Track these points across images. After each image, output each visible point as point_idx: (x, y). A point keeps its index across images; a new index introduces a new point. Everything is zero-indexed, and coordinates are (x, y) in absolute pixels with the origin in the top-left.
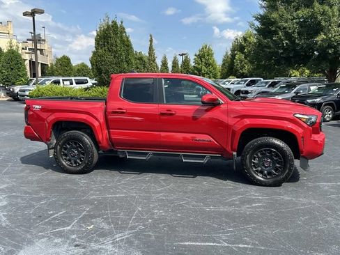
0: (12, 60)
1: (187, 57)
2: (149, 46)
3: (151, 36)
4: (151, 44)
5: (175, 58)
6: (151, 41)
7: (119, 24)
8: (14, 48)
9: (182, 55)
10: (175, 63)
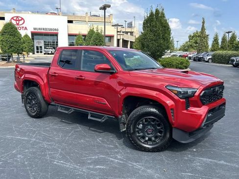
0: (97, 39)
1: (234, 34)
2: (201, 27)
3: (203, 19)
4: (203, 25)
5: (225, 35)
6: (203, 23)
7: (160, 11)
8: (99, 31)
9: (229, 33)
10: (224, 39)
